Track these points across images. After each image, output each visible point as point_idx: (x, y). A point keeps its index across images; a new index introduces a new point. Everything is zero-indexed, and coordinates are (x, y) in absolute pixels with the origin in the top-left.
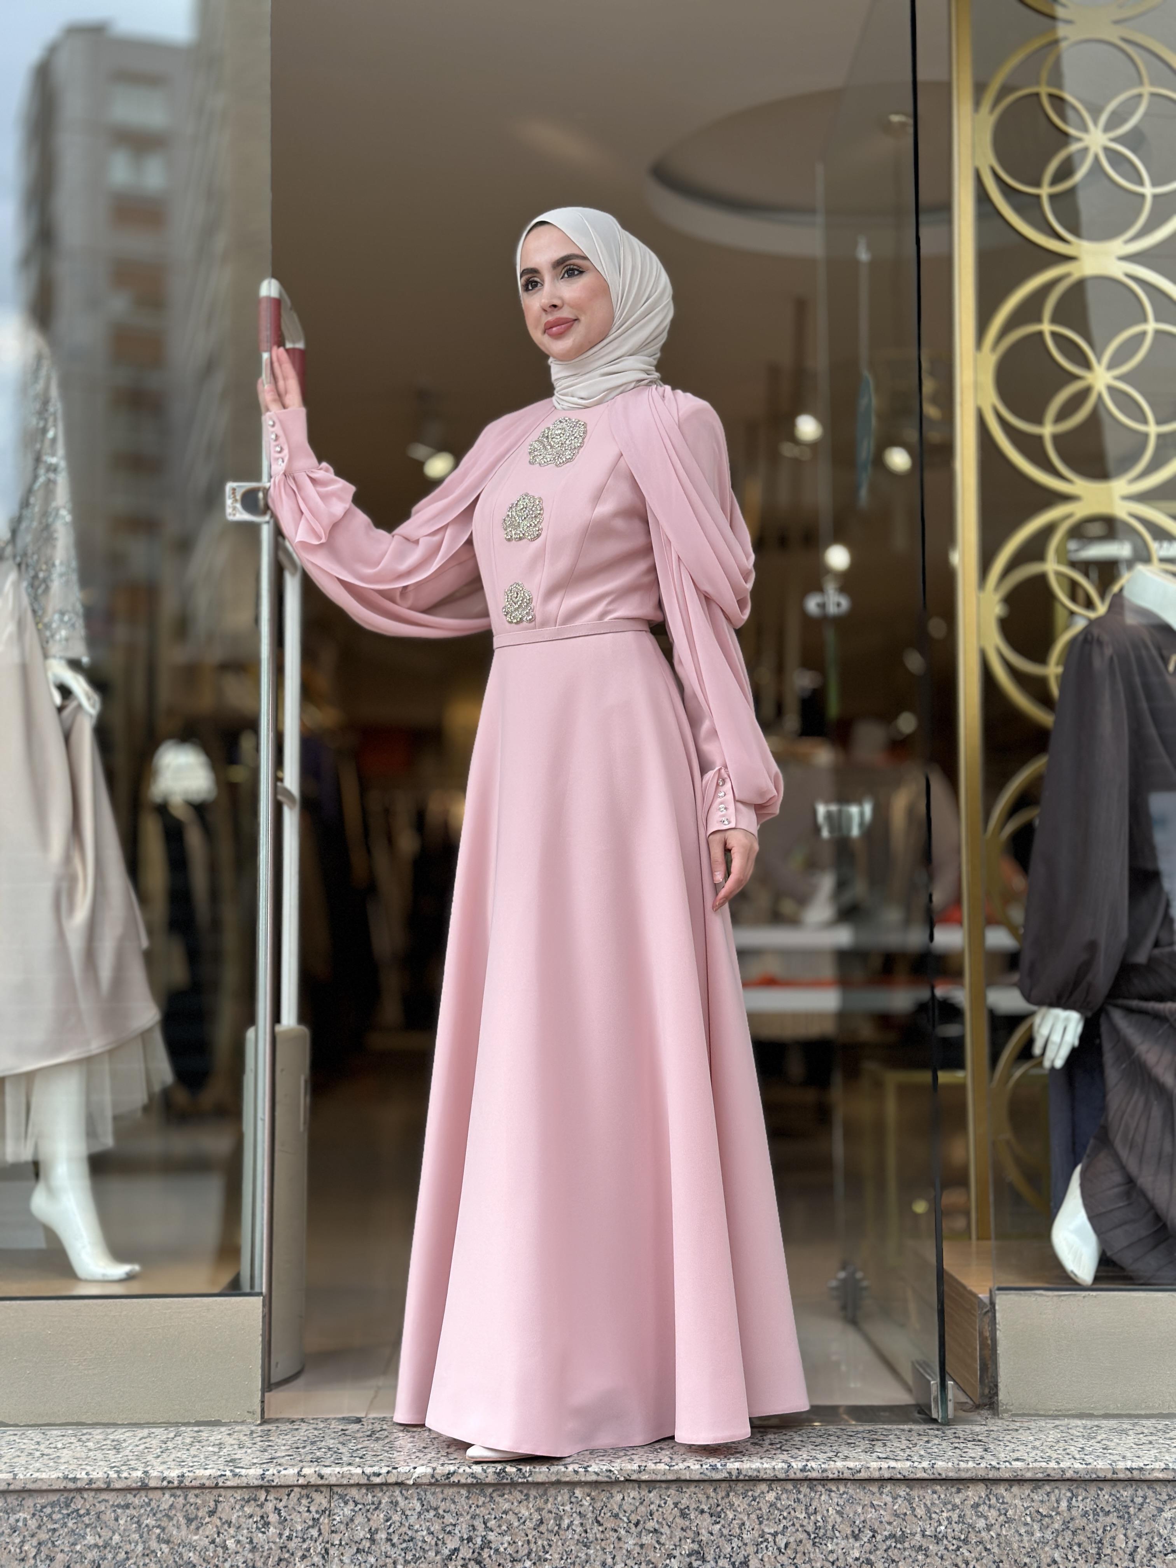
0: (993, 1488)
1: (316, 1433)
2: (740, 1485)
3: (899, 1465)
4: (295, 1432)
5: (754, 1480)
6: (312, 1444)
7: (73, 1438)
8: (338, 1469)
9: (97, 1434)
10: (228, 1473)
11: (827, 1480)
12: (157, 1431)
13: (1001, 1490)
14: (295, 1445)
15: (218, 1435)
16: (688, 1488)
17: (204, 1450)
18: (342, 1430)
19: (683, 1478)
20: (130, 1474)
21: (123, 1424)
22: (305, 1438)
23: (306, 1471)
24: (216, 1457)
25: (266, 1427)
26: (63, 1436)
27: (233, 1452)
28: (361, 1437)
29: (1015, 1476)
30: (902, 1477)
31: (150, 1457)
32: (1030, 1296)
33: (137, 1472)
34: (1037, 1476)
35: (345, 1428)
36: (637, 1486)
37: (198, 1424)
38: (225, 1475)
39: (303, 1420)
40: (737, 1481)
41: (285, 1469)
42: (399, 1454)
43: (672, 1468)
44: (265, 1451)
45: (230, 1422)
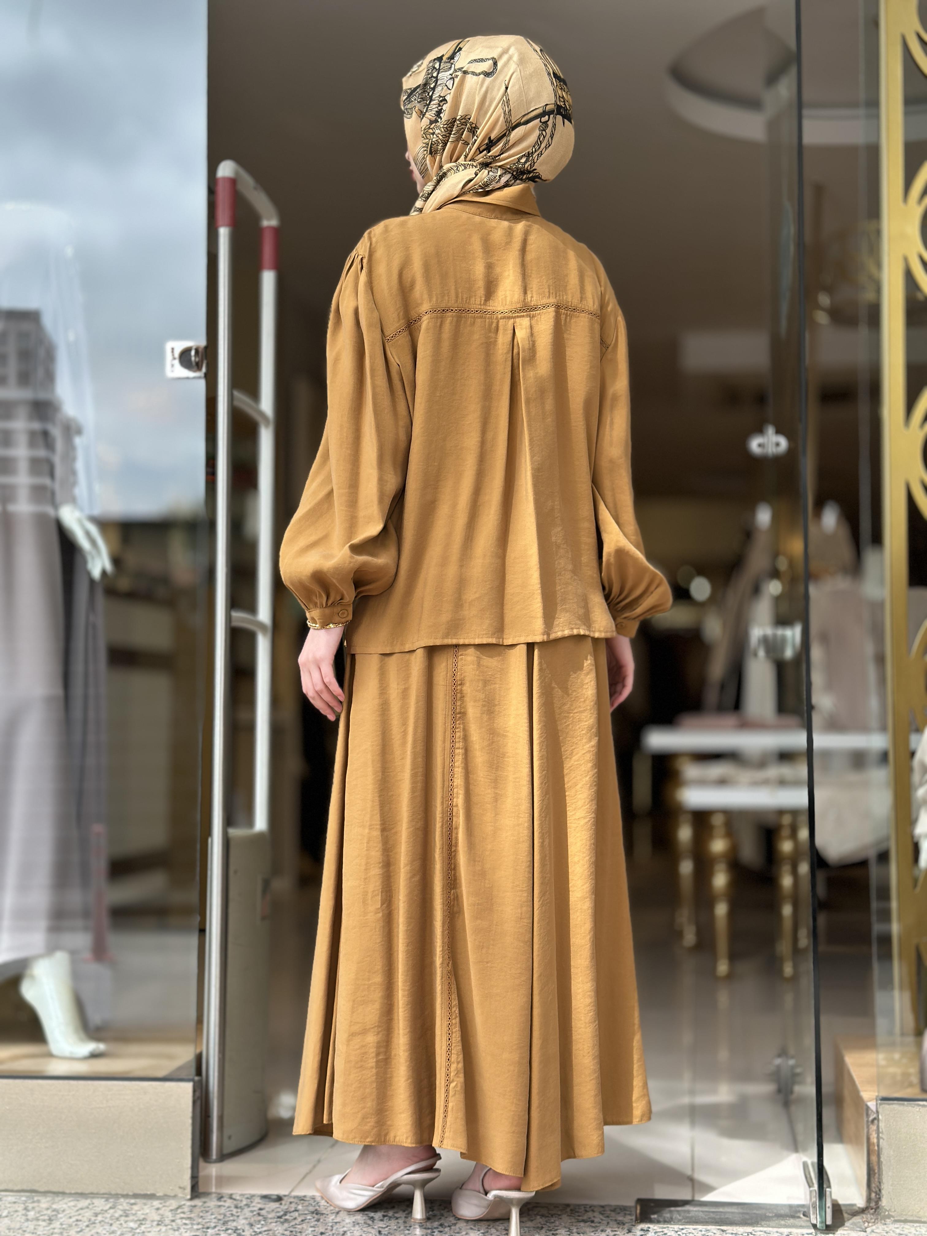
4: (216, 1209)
7: (22, 1205)
12: (97, 1202)
15: (146, 1209)
18: (260, 1209)
25: (192, 1202)
26: (15, 1203)
35: (263, 1206)
37: (136, 1196)
39: (231, 1197)
45: (161, 1197)
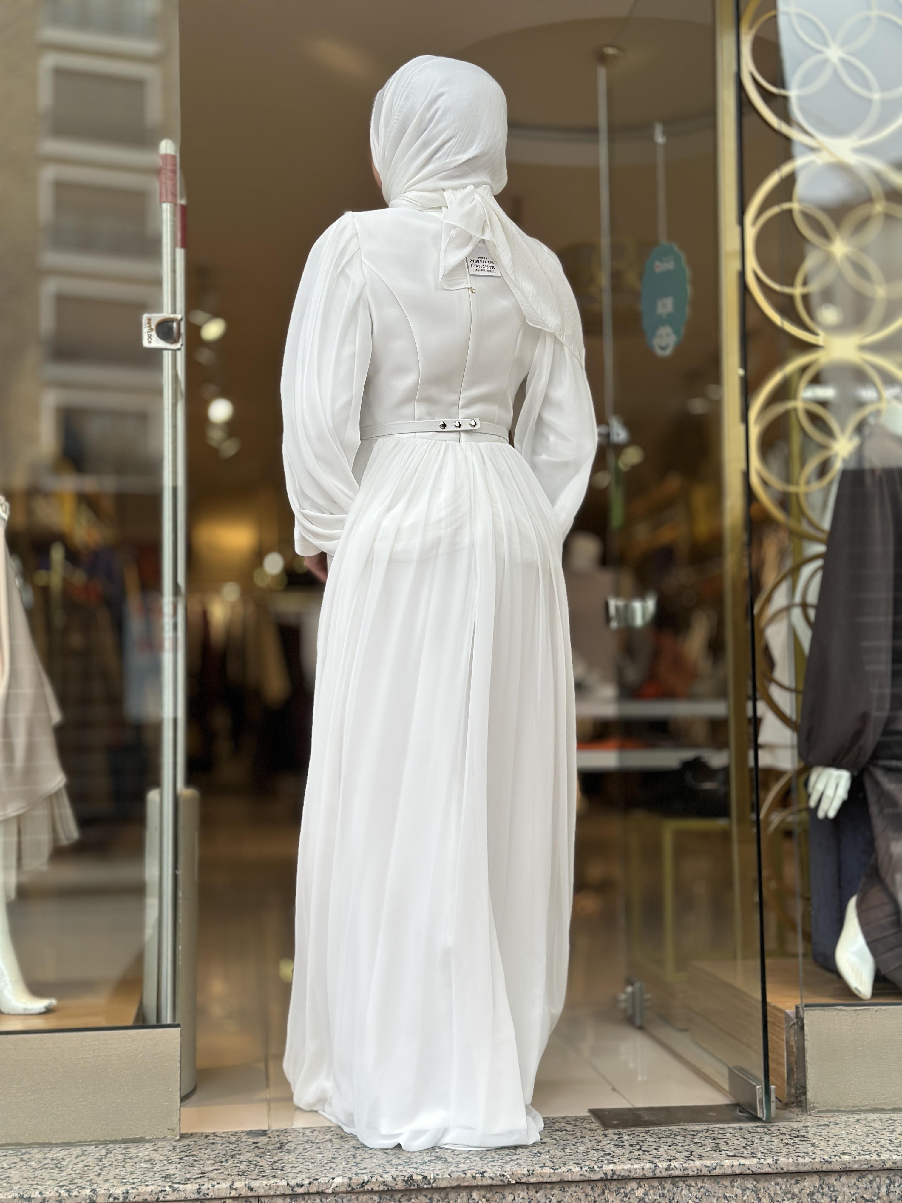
0: (826, 1179)
1: (232, 1146)
2: (614, 1183)
3: (747, 1162)
4: (213, 1146)
5: (626, 1179)
6: (232, 1158)
8: (265, 1182)
9: (36, 1154)
10: (168, 1189)
11: (688, 1177)
12: (90, 1149)
13: (832, 1180)
14: (218, 1160)
15: (145, 1151)
16: (569, 1188)
17: (137, 1166)
18: (254, 1143)
19: (566, 1179)
20: (79, 1193)
21: (56, 1144)
22: (224, 1152)
23: (237, 1185)
24: (152, 1174)
25: (186, 1142)
27: (165, 1168)
28: (273, 1150)
29: (844, 1168)
30: (751, 1172)
31: (92, 1176)
32: (833, 1011)
33: (85, 1190)
34: (862, 1167)
35: (255, 1141)
36: (525, 1187)
37: (124, 1141)
38: (165, 1191)
39: (214, 1134)
40: (612, 1180)
41: (218, 1183)
42: (313, 1165)
43: (556, 1171)
44: (193, 1166)
45: (153, 1138)
